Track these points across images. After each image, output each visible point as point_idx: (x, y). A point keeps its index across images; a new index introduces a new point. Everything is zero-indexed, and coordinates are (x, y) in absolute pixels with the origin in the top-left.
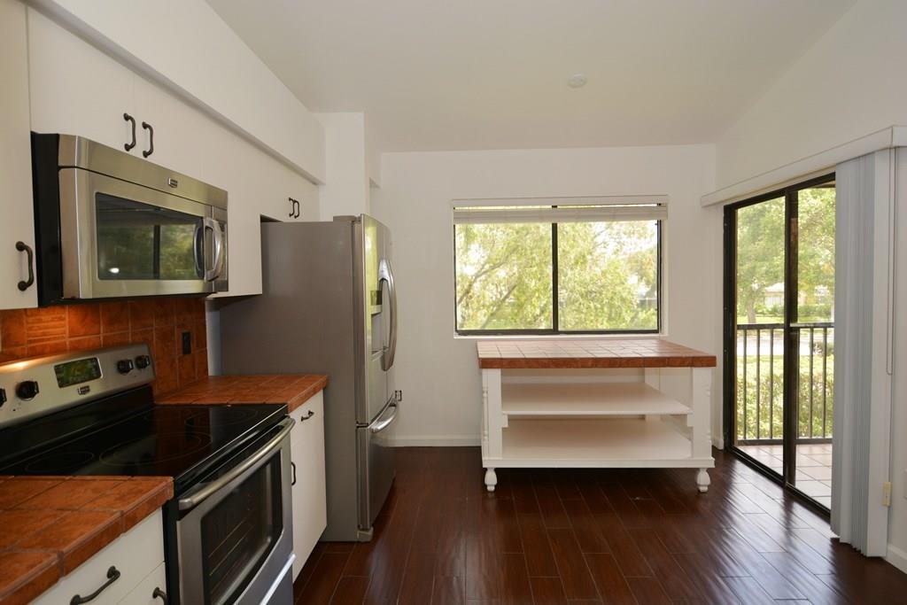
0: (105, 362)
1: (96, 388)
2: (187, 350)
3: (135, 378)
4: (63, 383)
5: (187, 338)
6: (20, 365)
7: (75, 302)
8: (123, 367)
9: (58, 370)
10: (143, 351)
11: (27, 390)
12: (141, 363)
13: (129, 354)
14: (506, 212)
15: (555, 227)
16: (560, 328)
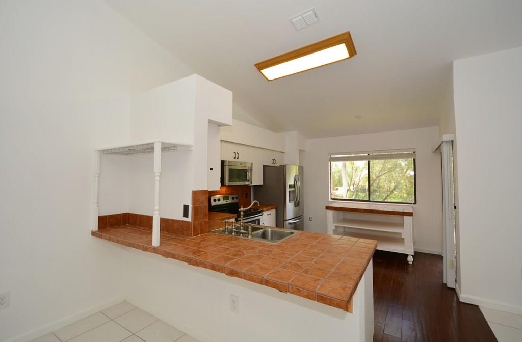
0: (230, 197)
1: (229, 202)
2: (246, 197)
3: (235, 201)
4: (224, 200)
5: (247, 194)
6: (218, 196)
7: (226, 186)
8: (233, 198)
9: (223, 197)
10: (237, 196)
11: (219, 200)
12: (236, 198)
13: (234, 196)
14: (347, 157)
15: (369, 162)
16: (371, 200)
